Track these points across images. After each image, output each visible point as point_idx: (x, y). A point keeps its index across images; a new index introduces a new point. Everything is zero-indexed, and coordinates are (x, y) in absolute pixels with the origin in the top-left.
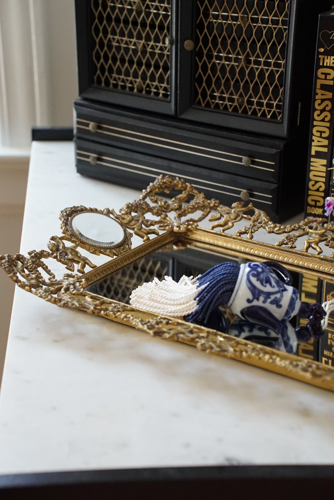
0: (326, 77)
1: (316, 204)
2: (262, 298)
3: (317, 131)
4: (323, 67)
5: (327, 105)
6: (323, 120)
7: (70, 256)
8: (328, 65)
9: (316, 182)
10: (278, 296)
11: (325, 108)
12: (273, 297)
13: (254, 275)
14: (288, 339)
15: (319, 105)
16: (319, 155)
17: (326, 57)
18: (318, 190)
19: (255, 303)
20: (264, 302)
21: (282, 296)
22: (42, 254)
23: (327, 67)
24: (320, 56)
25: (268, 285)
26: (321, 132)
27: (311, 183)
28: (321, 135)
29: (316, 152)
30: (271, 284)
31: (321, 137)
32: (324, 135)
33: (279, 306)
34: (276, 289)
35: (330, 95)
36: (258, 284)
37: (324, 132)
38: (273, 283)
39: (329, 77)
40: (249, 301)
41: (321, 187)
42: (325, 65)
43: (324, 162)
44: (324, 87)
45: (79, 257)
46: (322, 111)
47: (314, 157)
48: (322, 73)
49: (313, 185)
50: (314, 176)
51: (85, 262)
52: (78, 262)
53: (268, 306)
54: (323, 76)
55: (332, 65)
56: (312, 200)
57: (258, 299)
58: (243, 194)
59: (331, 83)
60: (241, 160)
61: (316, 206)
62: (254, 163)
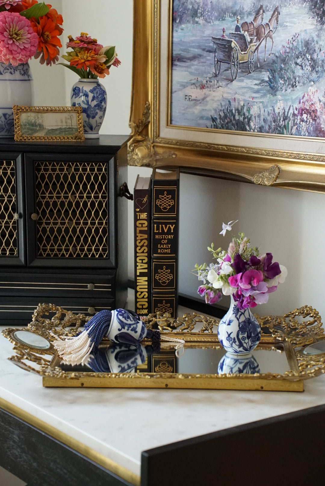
0: (142, 226)
1: (142, 307)
2: (126, 328)
3: (140, 260)
4: (140, 220)
5: (145, 243)
6: (143, 252)
8: (143, 218)
9: (142, 292)
10: (135, 326)
11: (143, 245)
12: (132, 327)
13: (120, 315)
14: (142, 351)
15: (139, 243)
16: (142, 275)
17: (141, 214)
18: (143, 298)
19: (123, 331)
20: (128, 330)
21: (137, 326)
23: (142, 220)
24: (137, 214)
25: (129, 320)
26: (142, 260)
28: (142, 261)
29: (140, 273)
30: (130, 319)
31: (142, 263)
32: (144, 261)
33: (136, 332)
34: (133, 322)
35: (146, 236)
36: (123, 320)
37: (144, 260)
38: (132, 319)
39: (144, 225)
40: (119, 330)
41: (145, 295)
42: (141, 218)
43: (146, 278)
44: (141, 232)
46: (142, 247)
47: (139, 276)
48: (140, 224)
49: (140, 295)
50: (140, 288)
53: (129, 332)
54: (140, 225)
55: (145, 218)
56: (140, 305)
57: (124, 328)
58: (90, 310)
59: (146, 229)
60: (86, 287)
61: (143, 309)
62: (96, 287)
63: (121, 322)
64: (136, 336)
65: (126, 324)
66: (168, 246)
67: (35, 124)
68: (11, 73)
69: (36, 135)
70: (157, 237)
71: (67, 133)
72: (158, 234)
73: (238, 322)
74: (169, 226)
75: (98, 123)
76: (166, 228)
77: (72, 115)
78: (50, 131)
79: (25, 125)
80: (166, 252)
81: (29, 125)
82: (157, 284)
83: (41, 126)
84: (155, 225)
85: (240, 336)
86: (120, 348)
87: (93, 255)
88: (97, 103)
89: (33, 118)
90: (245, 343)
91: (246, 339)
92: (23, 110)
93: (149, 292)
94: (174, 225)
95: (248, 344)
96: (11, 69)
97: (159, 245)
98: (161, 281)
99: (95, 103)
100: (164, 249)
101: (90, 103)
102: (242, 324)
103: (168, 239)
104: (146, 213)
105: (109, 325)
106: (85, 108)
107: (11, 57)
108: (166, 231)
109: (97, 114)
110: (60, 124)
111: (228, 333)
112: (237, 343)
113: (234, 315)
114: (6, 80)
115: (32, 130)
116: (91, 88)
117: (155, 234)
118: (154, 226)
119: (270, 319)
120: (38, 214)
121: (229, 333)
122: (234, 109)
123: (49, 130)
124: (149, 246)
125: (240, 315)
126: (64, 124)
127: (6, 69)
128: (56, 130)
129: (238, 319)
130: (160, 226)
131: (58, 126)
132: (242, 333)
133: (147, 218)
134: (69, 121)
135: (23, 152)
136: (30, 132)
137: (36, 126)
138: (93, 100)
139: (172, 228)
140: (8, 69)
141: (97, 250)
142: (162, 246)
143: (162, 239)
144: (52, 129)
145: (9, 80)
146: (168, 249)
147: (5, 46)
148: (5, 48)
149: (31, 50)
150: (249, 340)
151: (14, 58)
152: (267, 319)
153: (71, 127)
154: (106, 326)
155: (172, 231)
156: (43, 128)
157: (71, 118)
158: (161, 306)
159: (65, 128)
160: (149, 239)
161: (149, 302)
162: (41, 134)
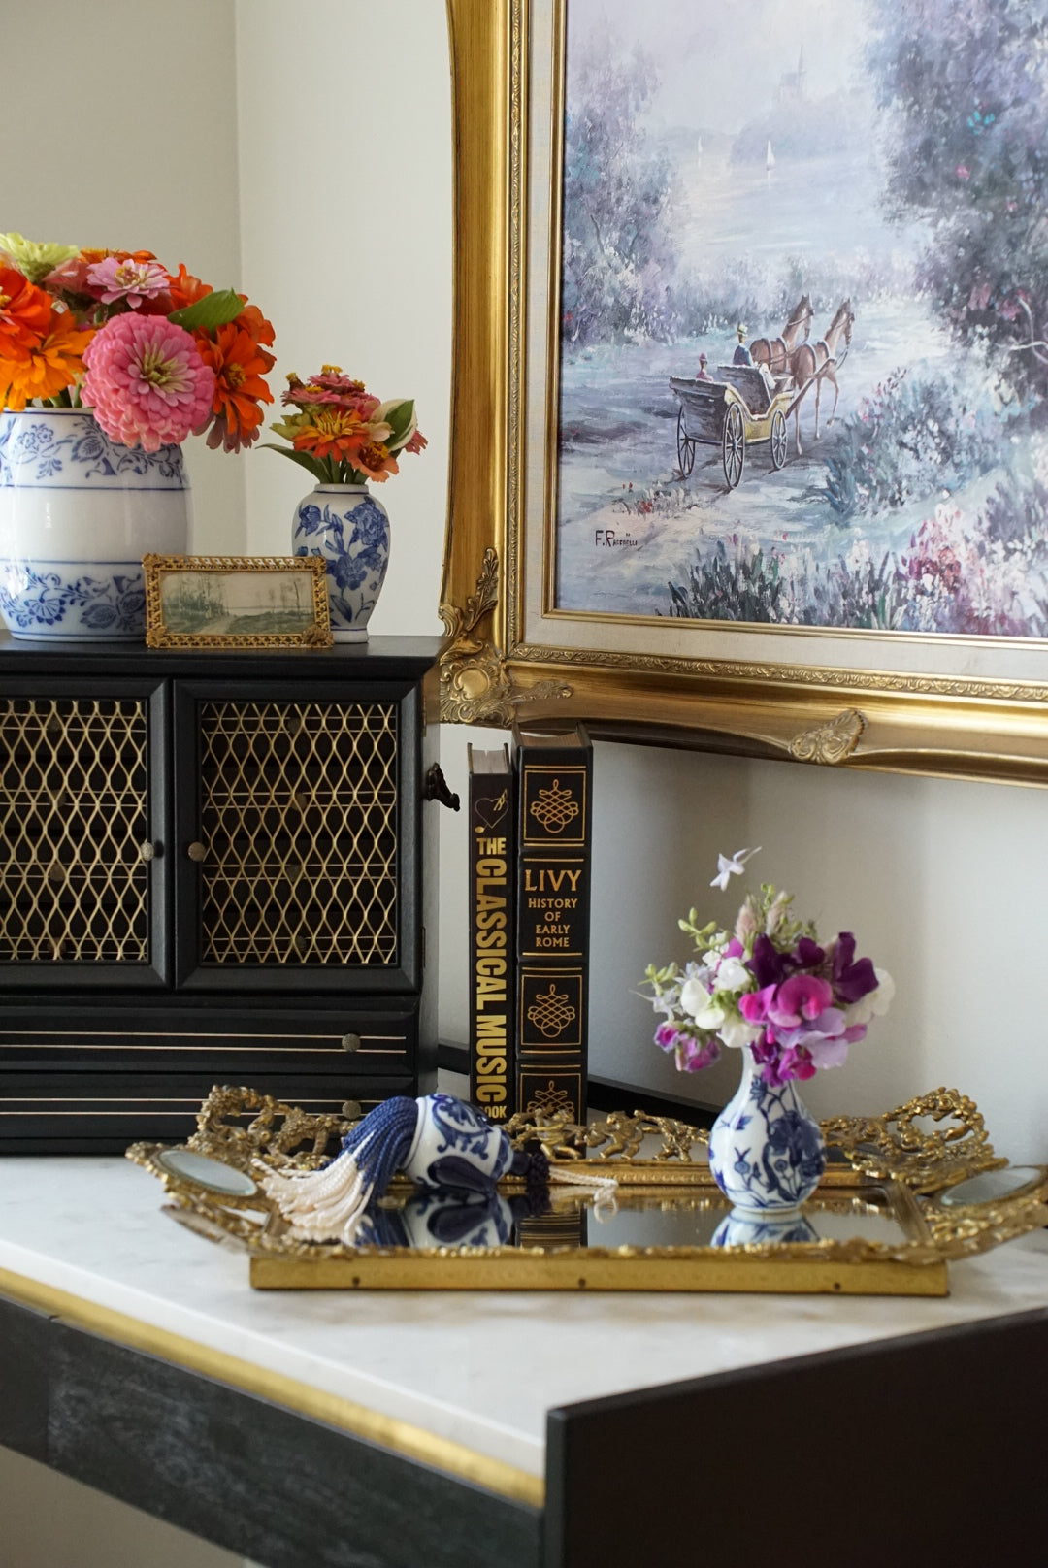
0: (492, 872)
1: (492, 1099)
2: (459, 1143)
3: (485, 967)
4: (486, 856)
5: (499, 920)
6: (493, 946)
8: (494, 853)
9: (490, 1058)
10: (481, 1139)
11: (495, 925)
12: (474, 1141)
13: (442, 1108)
14: (500, 1209)
15: (485, 920)
16: (491, 1008)
17: (489, 840)
18: (494, 1073)
19: (451, 1151)
20: (463, 1149)
21: (486, 1140)
23: (492, 856)
24: (478, 840)
25: (466, 1122)
26: (492, 968)
27: (481, 1061)
28: (492, 972)
29: (485, 1003)
30: (469, 1121)
31: (492, 975)
32: (497, 972)
33: (485, 1156)
34: (477, 1129)
35: (501, 902)
36: (451, 1121)
37: (498, 967)
38: (473, 1120)
39: (496, 872)
40: (441, 1149)
41: (499, 1065)
42: (489, 852)
43: (502, 1019)
44: (489, 889)
46: (491, 931)
47: (482, 1013)
48: (485, 868)
49: (485, 1066)
50: (485, 1047)
53: (468, 1155)
54: (487, 872)
55: (500, 852)
56: (485, 1094)
57: (454, 1145)
58: (347, 1109)
59: (503, 881)
60: (338, 1044)
61: (492, 1104)
62: (364, 1044)
63: (445, 1129)
64: (486, 1166)
65: (459, 1133)
66: (563, 929)
67: (202, 603)
68: (138, 471)
69: (203, 632)
70: (532, 903)
71: (285, 625)
72: (537, 895)
73: (764, 1120)
74: (566, 875)
75: (365, 601)
76: (557, 880)
77: (299, 580)
78: (241, 622)
79: (175, 607)
80: (558, 945)
81: (186, 605)
82: (533, 1035)
83: (217, 610)
84: (528, 872)
85: (772, 1160)
86: (442, 1200)
87: (355, 956)
88: (366, 547)
89: (195, 587)
90: (784, 1177)
91: (786, 1168)
92: (170, 566)
93: (510, 1057)
94: (579, 872)
95: (792, 1181)
96: (138, 459)
97: (538, 926)
98: (542, 1027)
99: (359, 547)
100: (552, 936)
101: (346, 548)
102: (776, 1125)
103: (563, 910)
104: (504, 840)
105: (410, 1137)
106: (334, 561)
107: (145, 427)
108: (556, 887)
109: (364, 576)
110: (265, 601)
111: (737, 1151)
112: (764, 1178)
113: (755, 1102)
114: (121, 489)
115: (192, 618)
116: (351, 509)
117: (527, 895)
118: (524, 875)
119: (844, 1125)
120: (206, 843)
121: (742, 1151)
122: (732, 564)
123: (238, 620)
124: (510, 930)
125: (771, 1103)
126: (278, 602)
127: (125, 459)
128: (256, 618)
129: (765, 1114)
130: (542, 873)
131: (261, 607)
132: (776, 1149)
133: (504, 852)
134: (291, 595)
135: (170, 678)
136: (188, 624)
137: (204, 608)
138: (354, 540)
139: (574, 880)
140: (130, 461)
141: (365, 944)
142: (546, 929)
143: (547, 909)
144: (247, 617)
145: (130, 489)
146: (564, 936)
147: (129, 401)
148: (129, 406)
149: (196, 410)
150: (797, 1169)
151: (152, 431)
152: (835, 1126)
153: (296, 610)
154: (404, 1139)
155: (574, 888)
156: (223, 614)
157: (296, 587)
158: (545, 1097)
159: (281, 613)
160: (510, 911)
161: (510, 1085)
162: (217, 629)
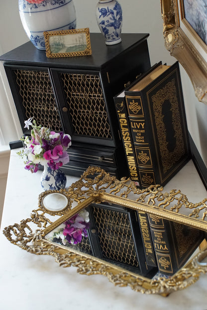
0: (123, 122)
1: (134, 175)
4: (121, 118)
5: (128, 134)
6: (127, 140)
7: (40, 220)
9: (132, 166)
15: (124, 134)
16: (130, 155)
17: (121, 114)
18: (133, 170)
22: (27, 221)
23: (123, 118)
24: (119, 114)
26: (128, 145)
27: (130, 167)
29: (129, 153)
31: (129, 147)
35: (127, 130)
37: (130, 145)
39: (125, 122)
41: (134, 168)
43: (133, 157)
44: (124, 126)
45: (44, 219)
46: (126, 136)
47: (128, 156)
50: (130, 164)
51: (47, 220)
52: (43, 222)
56: (132, 174)
59: (126, 124)
61: (135, 177)
62: (104, 159)
70: (134, 131)
80: (142, 142)
93: (137, 167)
97: (136, 136)
98: (142, 161)
100: (140, 139)
104: (124, 114)
117: (132, 128)
124: (131, 136)
130: (135, 123)
133: (125, 117)
158: (145, 177)
160: (130, 132)
161: (138, 173)
